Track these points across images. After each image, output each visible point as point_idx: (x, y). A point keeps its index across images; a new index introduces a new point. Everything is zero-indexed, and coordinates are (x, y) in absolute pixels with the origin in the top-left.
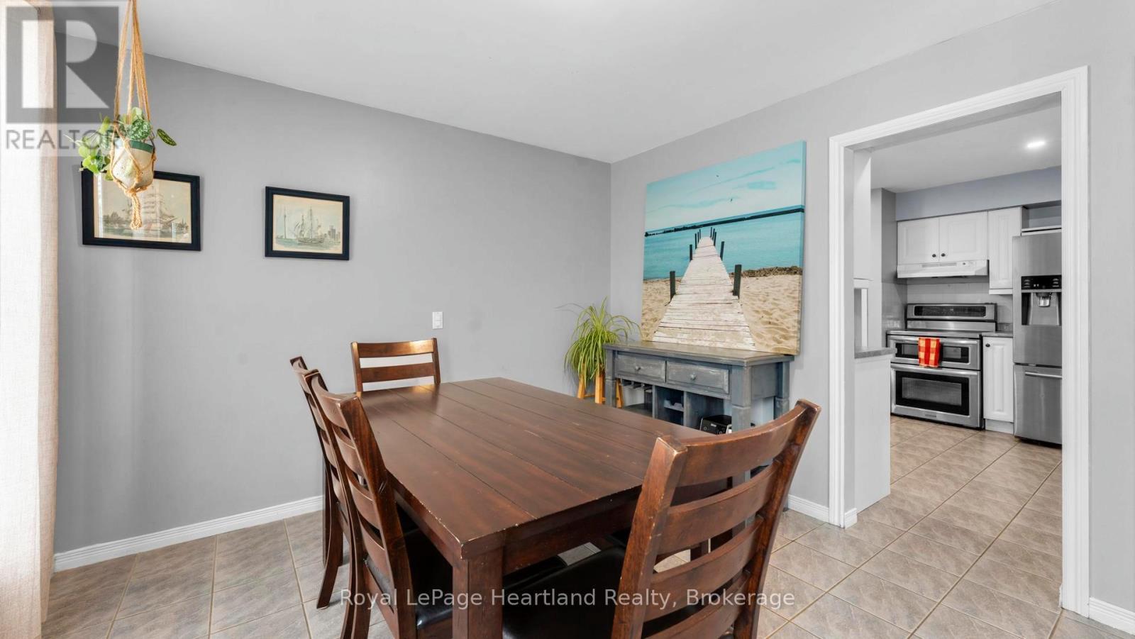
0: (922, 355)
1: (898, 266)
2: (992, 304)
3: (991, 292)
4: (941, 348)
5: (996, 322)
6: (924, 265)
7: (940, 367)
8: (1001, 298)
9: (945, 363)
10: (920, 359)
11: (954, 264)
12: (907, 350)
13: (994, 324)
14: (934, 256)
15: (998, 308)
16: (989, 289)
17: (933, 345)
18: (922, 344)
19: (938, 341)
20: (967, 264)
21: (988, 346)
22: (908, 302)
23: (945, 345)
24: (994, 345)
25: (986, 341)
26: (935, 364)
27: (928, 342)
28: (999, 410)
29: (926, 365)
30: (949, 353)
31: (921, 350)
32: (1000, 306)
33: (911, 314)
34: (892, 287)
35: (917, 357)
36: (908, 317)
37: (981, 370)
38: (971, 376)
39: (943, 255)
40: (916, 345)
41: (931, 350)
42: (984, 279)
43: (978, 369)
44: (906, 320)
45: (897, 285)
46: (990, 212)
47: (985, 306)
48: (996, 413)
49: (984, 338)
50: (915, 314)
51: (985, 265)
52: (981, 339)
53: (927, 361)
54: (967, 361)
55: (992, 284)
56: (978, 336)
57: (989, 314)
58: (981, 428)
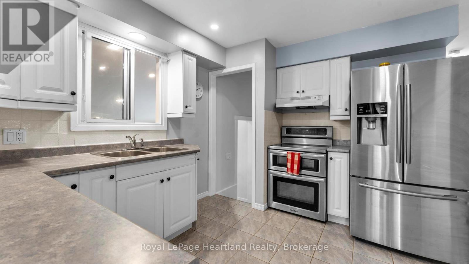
0: (289, 165)
1: (277, 100)
2: (330, 126)
3: (332, 118)
4: (301, 159)
5: (332, 139)
6: (292, 99)
7: (301, 175)
8: (335, 122)
9: (303, 172)
10: (288, 168)
11: (309, 98)
12: (280, 161)
13: (332, 140)
14: (298, 92)
15: (334, 130)
16: (329, 116)
17: (296, 158)
18: (289, 157)
19: (299, 154)
20: (317, 97)
21: (331, 159)
22: (283, 125)
23: (303, 157)
24: (335, 158)
25: (330, 155)
26: (297, 173)
27: (293, 155)
28: (337, 208)
29: (291, 173)
30: (306, 163)
31: (289, 161)
32: (335, 128)
33: (285, 134)
34: (272, 114)
35: (285, 166)
36: (283, 135)
37: (327, 178)
38: (320, 182)
39: (303, 92)
40: (285, 157)
41: (295, 162)
42: (326, 109)
43: (325, 177)
44: (282, 137)
45: (276, 113)
46: (331, 61)
47: (327, 128)
48: (336, 210)
49: (328, 152)
50: (287, 133)
51: (328, 99)
52: (327, 153)
53: (292, 170)
54: (318, 171)
55: (332, 112)
56: (325, 152)
57: (329, 134)
58: (326, 222)
